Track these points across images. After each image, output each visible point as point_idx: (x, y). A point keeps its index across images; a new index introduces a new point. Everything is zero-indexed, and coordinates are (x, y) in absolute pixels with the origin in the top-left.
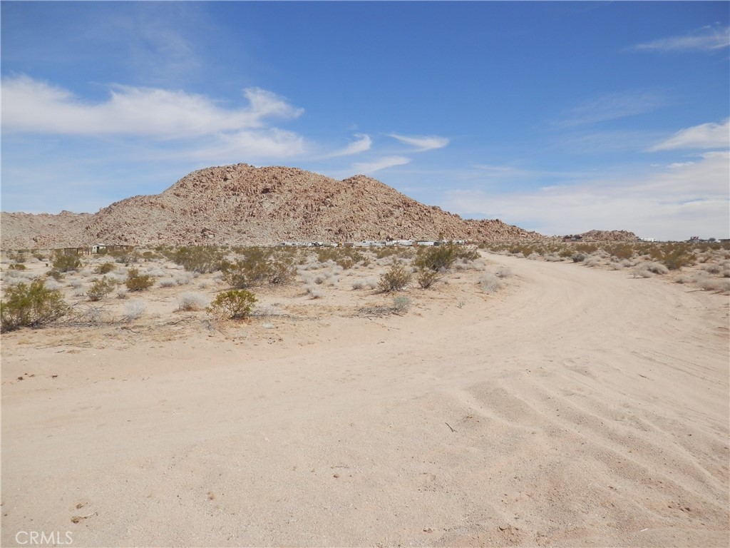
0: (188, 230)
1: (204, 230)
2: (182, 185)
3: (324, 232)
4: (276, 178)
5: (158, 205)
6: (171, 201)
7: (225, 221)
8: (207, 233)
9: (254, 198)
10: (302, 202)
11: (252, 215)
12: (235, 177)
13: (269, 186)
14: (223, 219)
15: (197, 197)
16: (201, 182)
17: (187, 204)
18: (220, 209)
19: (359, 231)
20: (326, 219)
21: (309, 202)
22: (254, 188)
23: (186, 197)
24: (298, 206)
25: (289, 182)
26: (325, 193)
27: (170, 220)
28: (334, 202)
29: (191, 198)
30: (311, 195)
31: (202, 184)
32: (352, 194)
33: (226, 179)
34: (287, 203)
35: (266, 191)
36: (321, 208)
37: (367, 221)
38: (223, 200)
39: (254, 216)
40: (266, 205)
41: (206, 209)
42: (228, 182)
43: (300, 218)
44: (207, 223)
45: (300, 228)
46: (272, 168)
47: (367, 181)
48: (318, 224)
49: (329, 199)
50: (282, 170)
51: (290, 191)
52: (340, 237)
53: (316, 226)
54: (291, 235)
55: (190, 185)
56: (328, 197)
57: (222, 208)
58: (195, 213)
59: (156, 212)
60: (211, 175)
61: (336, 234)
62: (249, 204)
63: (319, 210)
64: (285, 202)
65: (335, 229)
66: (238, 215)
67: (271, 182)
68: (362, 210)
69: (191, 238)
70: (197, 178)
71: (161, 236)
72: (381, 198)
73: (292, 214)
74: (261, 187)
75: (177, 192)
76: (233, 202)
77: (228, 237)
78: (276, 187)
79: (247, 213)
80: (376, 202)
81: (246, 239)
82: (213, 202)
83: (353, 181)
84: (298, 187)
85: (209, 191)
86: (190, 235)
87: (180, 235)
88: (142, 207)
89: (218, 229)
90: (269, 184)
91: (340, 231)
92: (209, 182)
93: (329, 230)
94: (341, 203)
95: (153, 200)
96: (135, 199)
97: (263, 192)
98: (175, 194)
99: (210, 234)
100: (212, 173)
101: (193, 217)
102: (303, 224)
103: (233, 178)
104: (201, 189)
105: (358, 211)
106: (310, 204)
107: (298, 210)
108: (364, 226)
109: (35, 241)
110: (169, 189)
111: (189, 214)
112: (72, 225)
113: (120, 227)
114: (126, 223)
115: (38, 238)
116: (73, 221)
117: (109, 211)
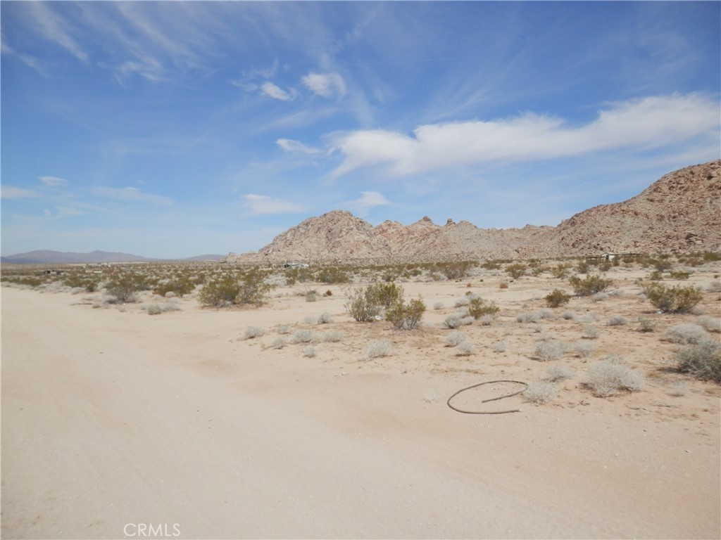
0: (668, 237)
1: (689, 236)
2: (656, 188)
5: (630, 213)
6: (643, 206)
7: (711, 225)
8: (693, 239)
14: (711, 222)
15: (674, 201)
16: (678, 184)
17: (663, 209)
18: (705, 212)
23: (661, 201)
27: (646, 226)
29: (667, 202)
31: (679, 186)
33: (710, 177)
38: (708, 200)
41: (687, 213)
42: (713, 181)
44: (690, 228)
55: (665, 189)
57: (709, 211)
58: (674, 217)
59: (629, 220)
60: (691, 175)
69: (674, 245)
70: (673, 180)
71: (638, 244)
75: (651, 197)
82: (695, 204)
85: (689, 193)
86: (670, 243)
87: (660, 242)
88: (613, 216)
89: (706, 234)
92: (689, 183)
95: (625, 208)
96: (597, 209)
98: (648, 199)
99: (697, 240)
101: (672, 223)
104: (678, 191)
109: (518, 252)
110: (641, 195)
111: (666, 219)
112: (535, 237)
113: (595, 236)
114: (600, 232)
115: (520, 249)
116: (535, 234)
117: (572, 222)
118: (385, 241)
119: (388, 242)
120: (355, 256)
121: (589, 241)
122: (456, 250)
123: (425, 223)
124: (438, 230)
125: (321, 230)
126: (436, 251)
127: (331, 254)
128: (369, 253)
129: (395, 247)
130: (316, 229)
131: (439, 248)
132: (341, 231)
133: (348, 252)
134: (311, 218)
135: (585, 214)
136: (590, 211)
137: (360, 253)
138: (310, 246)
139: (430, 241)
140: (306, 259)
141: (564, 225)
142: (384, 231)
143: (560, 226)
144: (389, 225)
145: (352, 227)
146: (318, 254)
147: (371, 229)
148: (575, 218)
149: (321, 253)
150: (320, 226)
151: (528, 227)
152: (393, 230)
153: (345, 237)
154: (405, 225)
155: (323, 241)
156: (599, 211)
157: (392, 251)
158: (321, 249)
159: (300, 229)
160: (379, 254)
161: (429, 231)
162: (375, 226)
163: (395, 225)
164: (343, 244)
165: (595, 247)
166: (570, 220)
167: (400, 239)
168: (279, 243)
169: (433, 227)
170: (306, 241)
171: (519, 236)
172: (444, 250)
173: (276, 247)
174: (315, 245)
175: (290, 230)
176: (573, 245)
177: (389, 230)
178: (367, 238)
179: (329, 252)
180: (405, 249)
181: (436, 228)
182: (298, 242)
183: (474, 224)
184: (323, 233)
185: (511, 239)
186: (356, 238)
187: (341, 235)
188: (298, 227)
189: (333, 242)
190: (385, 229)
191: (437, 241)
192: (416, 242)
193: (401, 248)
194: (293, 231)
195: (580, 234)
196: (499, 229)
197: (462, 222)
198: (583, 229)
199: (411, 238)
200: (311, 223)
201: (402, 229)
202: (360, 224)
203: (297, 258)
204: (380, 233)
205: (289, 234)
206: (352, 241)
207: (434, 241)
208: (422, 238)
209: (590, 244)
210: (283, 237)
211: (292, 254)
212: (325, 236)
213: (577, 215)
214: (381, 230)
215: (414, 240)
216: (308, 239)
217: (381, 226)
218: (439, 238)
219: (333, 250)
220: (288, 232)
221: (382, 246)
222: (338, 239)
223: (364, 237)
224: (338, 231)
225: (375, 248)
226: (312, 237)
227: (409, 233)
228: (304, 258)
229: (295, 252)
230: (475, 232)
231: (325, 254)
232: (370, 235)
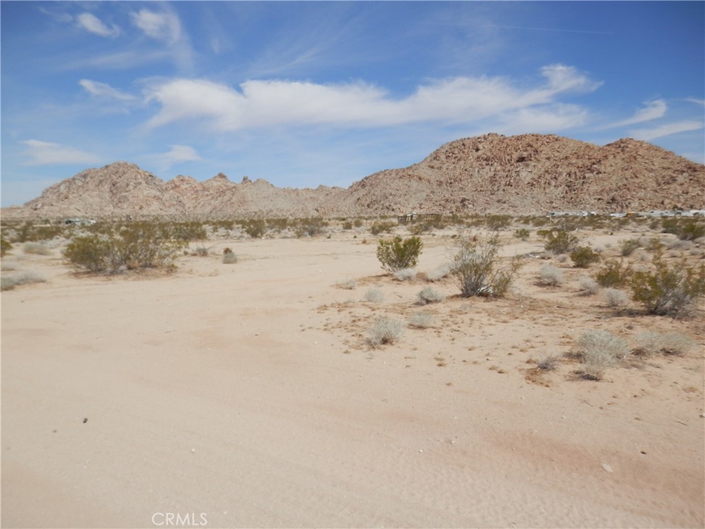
0: (447, 200)
1: (463, 201)
2: (436, 157)
3: (593, 202)
4: (531, 146)
5: (415, 177)
6: (425, 172)
7: (481, 191)
8: (466, 203)
9: (508, 167)
10: (564, 170)
11: (509, 185)
12: (486, 147)
13: (525, 154)
14: (479, 189)
15: (451, 169)
16: (453, 153)
17: (442, 175)
18: (474, 179)
19: (636, 200)
20: (593, 188)
21: (573, 169)
22: (509, 157)
23: (440, 168)
24: (560, 174)
25: (546, 150)
26: (589, 159)
27: (428, 190)
28: (602, 169)
29: (444, 170)
30: (574, 162)
31: (454, 156)
32: (623, 159)
33: (477, 150)
34: (547, 172)
35: (521, 159)
36: (587, 175)
37: (645, 189)
38: (477, 170)
39: (511, 186)
40: (523, 174)
41: (461, 180)
42: (480, 153)
43: (563, 186)
44: (464, 193)
45: (564, 197)
46: (525, 136)
47: (638, 144)
48: (585, 193)
49: (595, 166)
50: (537, 137)
51: (548, 159)
52: (614, 206)
53: (583, 195)
54: (554, 205)
55: (443, 157)
56: (594, 164)
57: (477, 179)
58: (451, 183)
60: (463, 147)
61: (608, 203)
62: (505, 174)
63: (584, 178)
64: (543, 170)
65: (606, 197)
66: (495, 184)
67: (526, 150)
68: (636, 177)
69: (451, 207)
70: (449, 150)
71: (422, 206)
72: (658, 163)
73: (553, 183)
74: (516, 156)
75: (432, 164)
76: (488, 172)
77: (489, 206)
78: (532, 155)
79: (503, 183)
80: (653, 167)
81: (508, 209)
82: (467, 173)
83: (622, 145)
84: (556, 154)
85: (462, 162)
86: (449, 206)
87: (440, 205)
88: (401, 180)
89: (476, 199)
90: (525, 153)
91: (613, 199)
92: (461, 154)
93: (599, 199)
94: (609, 169)
95: (410, 173)
96: (384, 173)
97: (518, 161)
98: (429, 166)
99: (469, 204)
100: (464, 145)
101: (449, 188)
102: (566, 193)
103: (485, 148)
104: (453, 160)
105: (632, 178)
106: (573, 171)
107: (560, 179)
108: (641, 194)
109: (317, 211)
110: (423, 162)
111: (444, 185)
112: (328, 197)
113: (387, 198)
114: (391, 194)
115: (319, 208)
116: (327, 194)
117: (362, 184)
118: (178, 197)
119: (182, 198)
120: (145, 212)
121: (382, 203)
122: (253, 208)
123: (220, 179)
124: (235, 187)
125: (104, 183)
126: (234, 209)
127: (117, 211)
128: (161, 209)
129: (189, 204)
130: (97, 182)
131: (236, 206)
132: (127, 185)
133: (137, 208)
134: (90, 170)
135: (374, 177)
136: (378, 174)
137: (151, 209)
138: (91, 200)
139: (226, 198)
140: (87, 215)
141: (355, 187)
142: (176, 186)
143: (351, 187)
144: (182, 180)
145: (140, 180)
146: (101, 210)
147: (161, 184)
148: (365, 180)
149: (105, 208)
150: (101, 178)
151: (321, 188)
152: (186, 186)
153: (132, 191)
154: (199, 181)
155: (107, 196)
156: (385, 175)
157: (186, 208)
158: (104, 204)
159: (77, 181)
160: (172, 211)
161: (225, 188)
162: (165, 181)
163: (188, 181)
164: (131, 199)
165: (387, 208)
166: (360, 182)
167: (194, 196)
168: (50, 196)
169: (229, 184)
170: (86, 195)
171: (313, 195)
172: (242, 208)
173: (46, 201)
174: (97, 199)
175: (64, 182)
176: (368, 206)
177: (182, 186)
178: (158, 194)
179: (114, 207)
180: (200, 206)
181: (233, 185)
182: (75, 195)
183: (271, 182)
184: (106, 187)
185: (306, 199)
186: (145, 193)
187: (127, 189)
188: (74, 179)
189: (118, 196)
190: (178, 184)
191: (234, 199)
192: (212, 198)
193: (196, 205)
194: (67, 184)
195: (374, 195)
196: (294, 188)
197: (258, 180)
198: (376, 191)
199: (207, 195)
200: (90, 175)
201: (196, 185)
202: (150, 178)
203: (75, 214)
204: (173, 188)
205: (62, 187)
206: (141, 196)
207: (231, 199)
208: (218, 194)
209: (383, 205)
210: (54, 189)
211: (68, 209)
212: (108, 190)
213: (366, 178)
214: (173, 185)
215: (210, 197)
216: (87, 193)
217: (173, 182)
218: (236, 195)
219: (119, 205)
220: (61, 184)
221: (175, 203)
222: (124, 194)
223: (155, 192)
224: (124, 185)
225: (167, 204)
226: (93, 191)
227: (204, 189)
228: (83, 214)
229: (72, 207)
230: (271, 190)
231: (109, 210)
232: (162, 191)
